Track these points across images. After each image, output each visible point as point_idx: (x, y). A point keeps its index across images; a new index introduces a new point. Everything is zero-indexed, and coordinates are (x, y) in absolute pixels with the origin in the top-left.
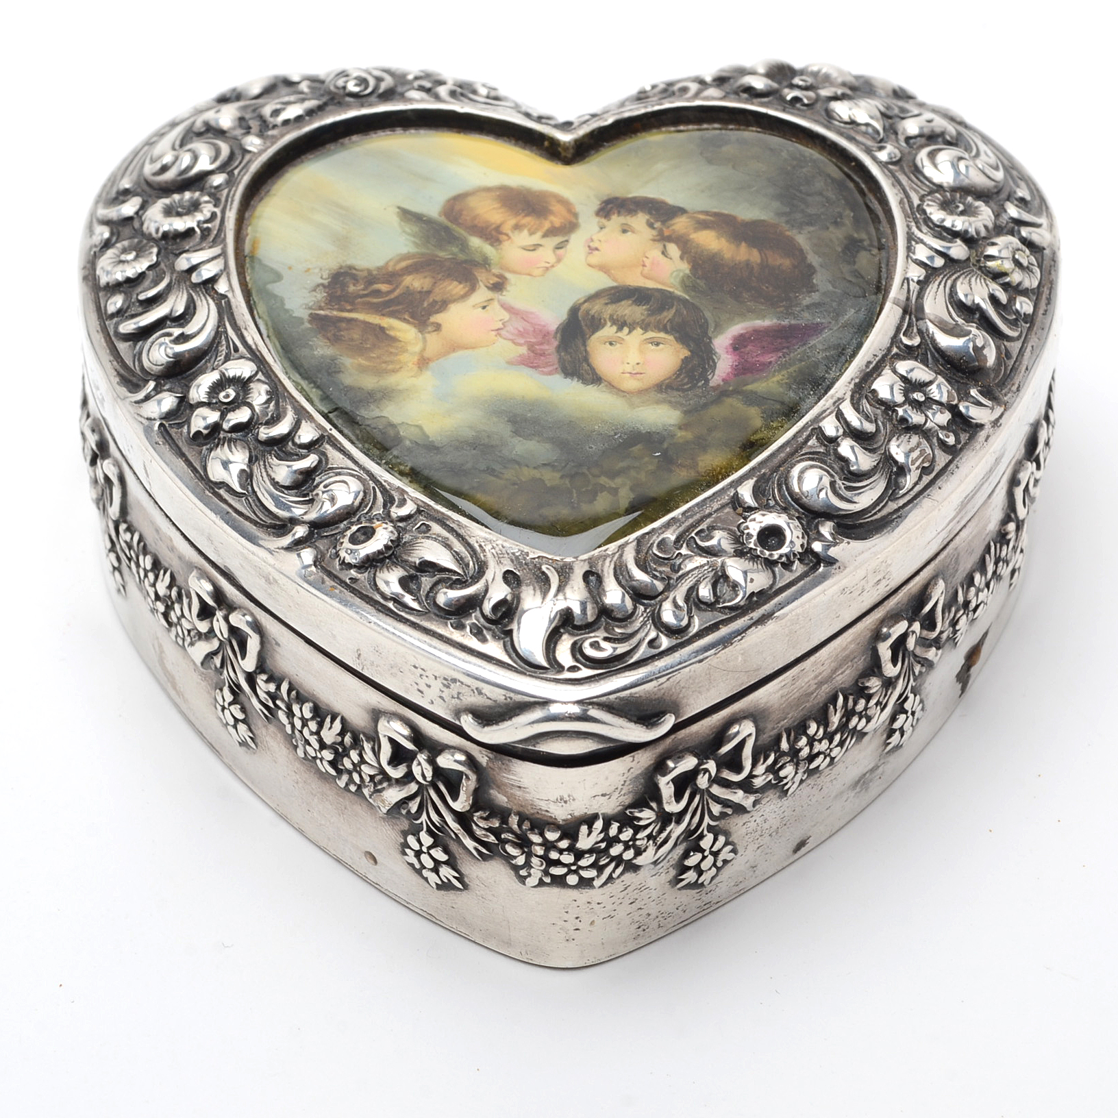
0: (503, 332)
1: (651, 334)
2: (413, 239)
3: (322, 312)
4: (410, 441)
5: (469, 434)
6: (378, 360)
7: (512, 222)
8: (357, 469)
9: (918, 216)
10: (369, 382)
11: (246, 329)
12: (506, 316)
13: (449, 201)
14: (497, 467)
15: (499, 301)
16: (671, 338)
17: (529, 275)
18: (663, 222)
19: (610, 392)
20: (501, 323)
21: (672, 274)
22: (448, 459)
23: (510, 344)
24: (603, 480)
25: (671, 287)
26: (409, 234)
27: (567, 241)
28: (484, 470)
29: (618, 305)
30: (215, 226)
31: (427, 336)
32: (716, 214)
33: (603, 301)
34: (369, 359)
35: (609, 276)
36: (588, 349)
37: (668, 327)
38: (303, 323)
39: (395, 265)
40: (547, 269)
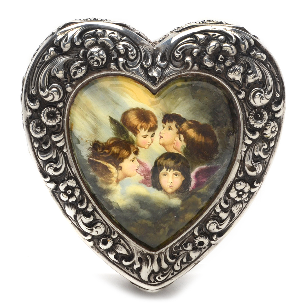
0: (138, 171)
1: (175, 171)
2: (114, 131)
3: (91, 159)
4: (115, 208)
5: (129, 207)
6: (106, 179)
7: (140, 125)
8: (103, 220)
9: (247, 122)
10: (104, 187)
11: (72, 167)
12: (138, 164)
13: (123, 115)
14: (136, 219)
15: (137, 159)
16: (180, 173)
17: (144, 148)
18: (180, 125)
19: (164, 193)
20: (137, 167)
21: (181, 147)
22: (125, 215)
23: (139, 175)
24: (162, 225)
25: (181, 153)
26: (113, 129)
27: (154, 133)
28: (133, 220)
29: (167, 160)
30: (61, 124)
31: (118, 171)
32: (194, 122)
33: (163, 159)
34: (104, 178)
35: (165, 148)
36: (159, 177)
37: (180, 169)
38: (86, 162)
39: (109, 142)
40: (149, 145)
